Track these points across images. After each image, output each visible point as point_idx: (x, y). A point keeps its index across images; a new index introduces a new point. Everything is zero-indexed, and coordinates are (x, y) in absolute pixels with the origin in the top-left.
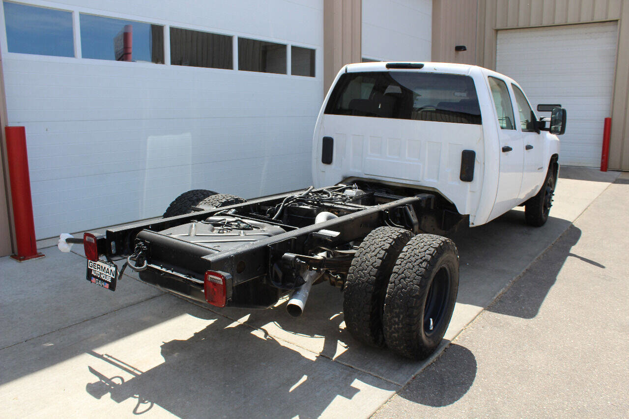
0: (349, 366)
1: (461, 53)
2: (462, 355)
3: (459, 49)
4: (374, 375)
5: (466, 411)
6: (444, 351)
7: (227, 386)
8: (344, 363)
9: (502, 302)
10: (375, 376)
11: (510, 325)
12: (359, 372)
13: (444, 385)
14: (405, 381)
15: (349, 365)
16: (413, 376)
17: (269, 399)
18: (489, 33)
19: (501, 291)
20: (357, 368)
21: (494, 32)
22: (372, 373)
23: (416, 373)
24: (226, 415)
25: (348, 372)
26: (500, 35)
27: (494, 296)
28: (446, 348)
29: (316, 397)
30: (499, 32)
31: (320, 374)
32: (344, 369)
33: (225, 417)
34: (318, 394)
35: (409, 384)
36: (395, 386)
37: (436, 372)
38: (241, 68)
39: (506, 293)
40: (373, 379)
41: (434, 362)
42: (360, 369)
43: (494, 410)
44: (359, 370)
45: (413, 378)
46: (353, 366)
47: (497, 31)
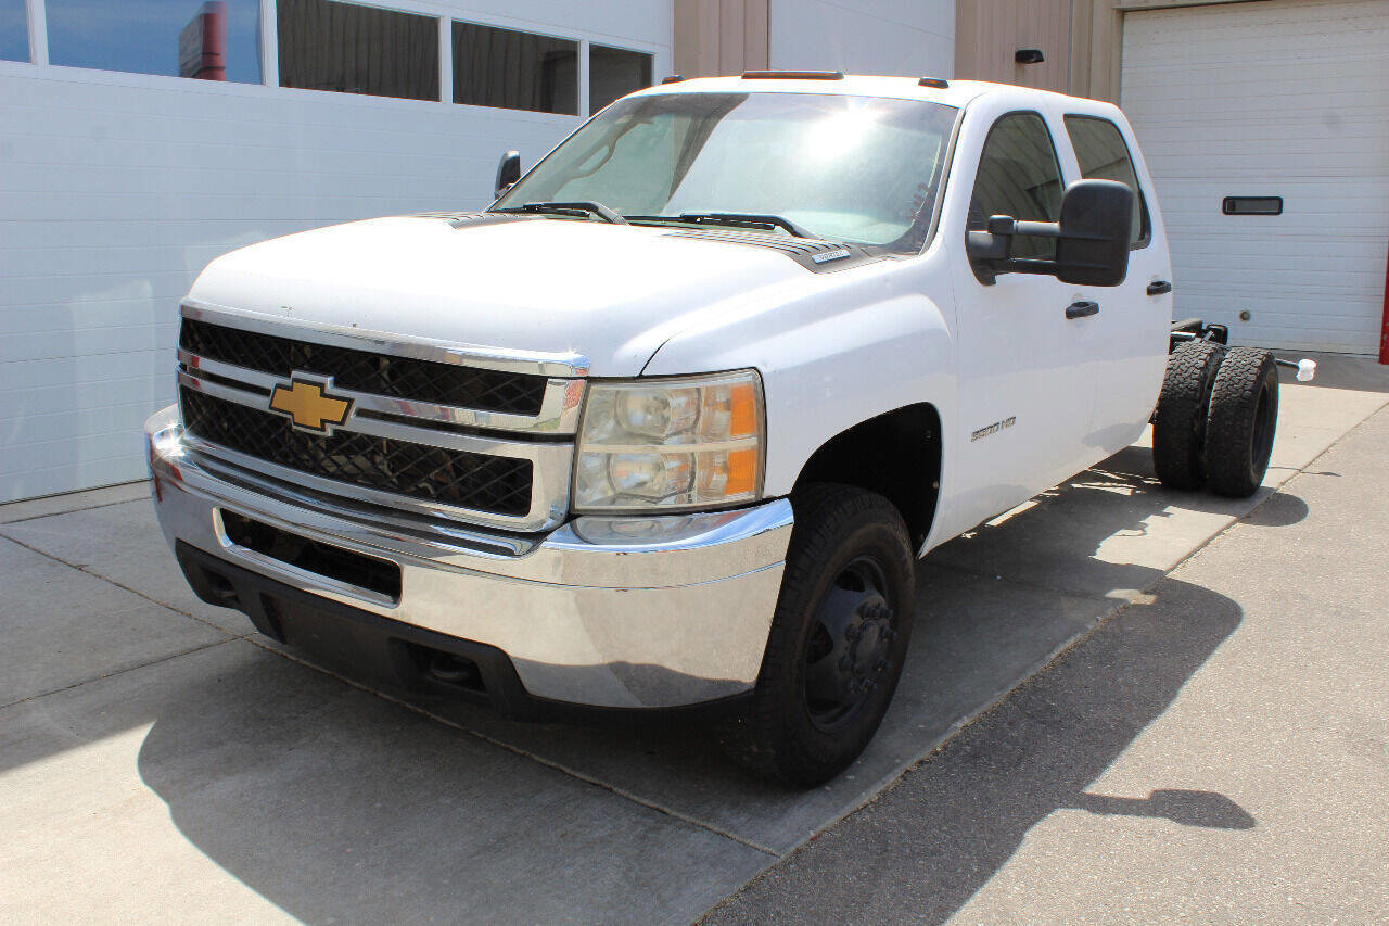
0: (657, 809)
1: (1030, 67)
2: (945, 788)
3: (1025, 57)
4: (716, 829)
5: (928, 915)
6: (902, 777)
7: (349, 850)
8: (646, 802)
9: (1069, 666)
10: (718, 834)
11: (1079, 720)
12: (679, 823)
13: (885, 855)
14: (789, 845)
15: (656, 805)
16: (812, 834)
17: (446, 882)
18: (1103, 18)
19: (1072, 641)
20: (674, 813)
21: (1115, 17)
22: (710, 826)
23: (822, 827)
24: (335, 917)
25: (652, 821)
26: (1132, 25)
27: (1050, 651)
28: (907, 771)
29: (562, 877)
30: (1129, 16)
31: (580, 827)
32: (644, 816)
33: (331, 920)
34: (569, 872)
35: (798, 851)
36: (764, 854)
37: (873, 826)
38: (459, 97)
39: (1082, 646)
40: (711, 839)
41: (872, 803)
42: (682, 816)
43: (999, 913)
44: (679, 819)
45: (812, 840)
46: (666, 809)
47: (1123, 13)
